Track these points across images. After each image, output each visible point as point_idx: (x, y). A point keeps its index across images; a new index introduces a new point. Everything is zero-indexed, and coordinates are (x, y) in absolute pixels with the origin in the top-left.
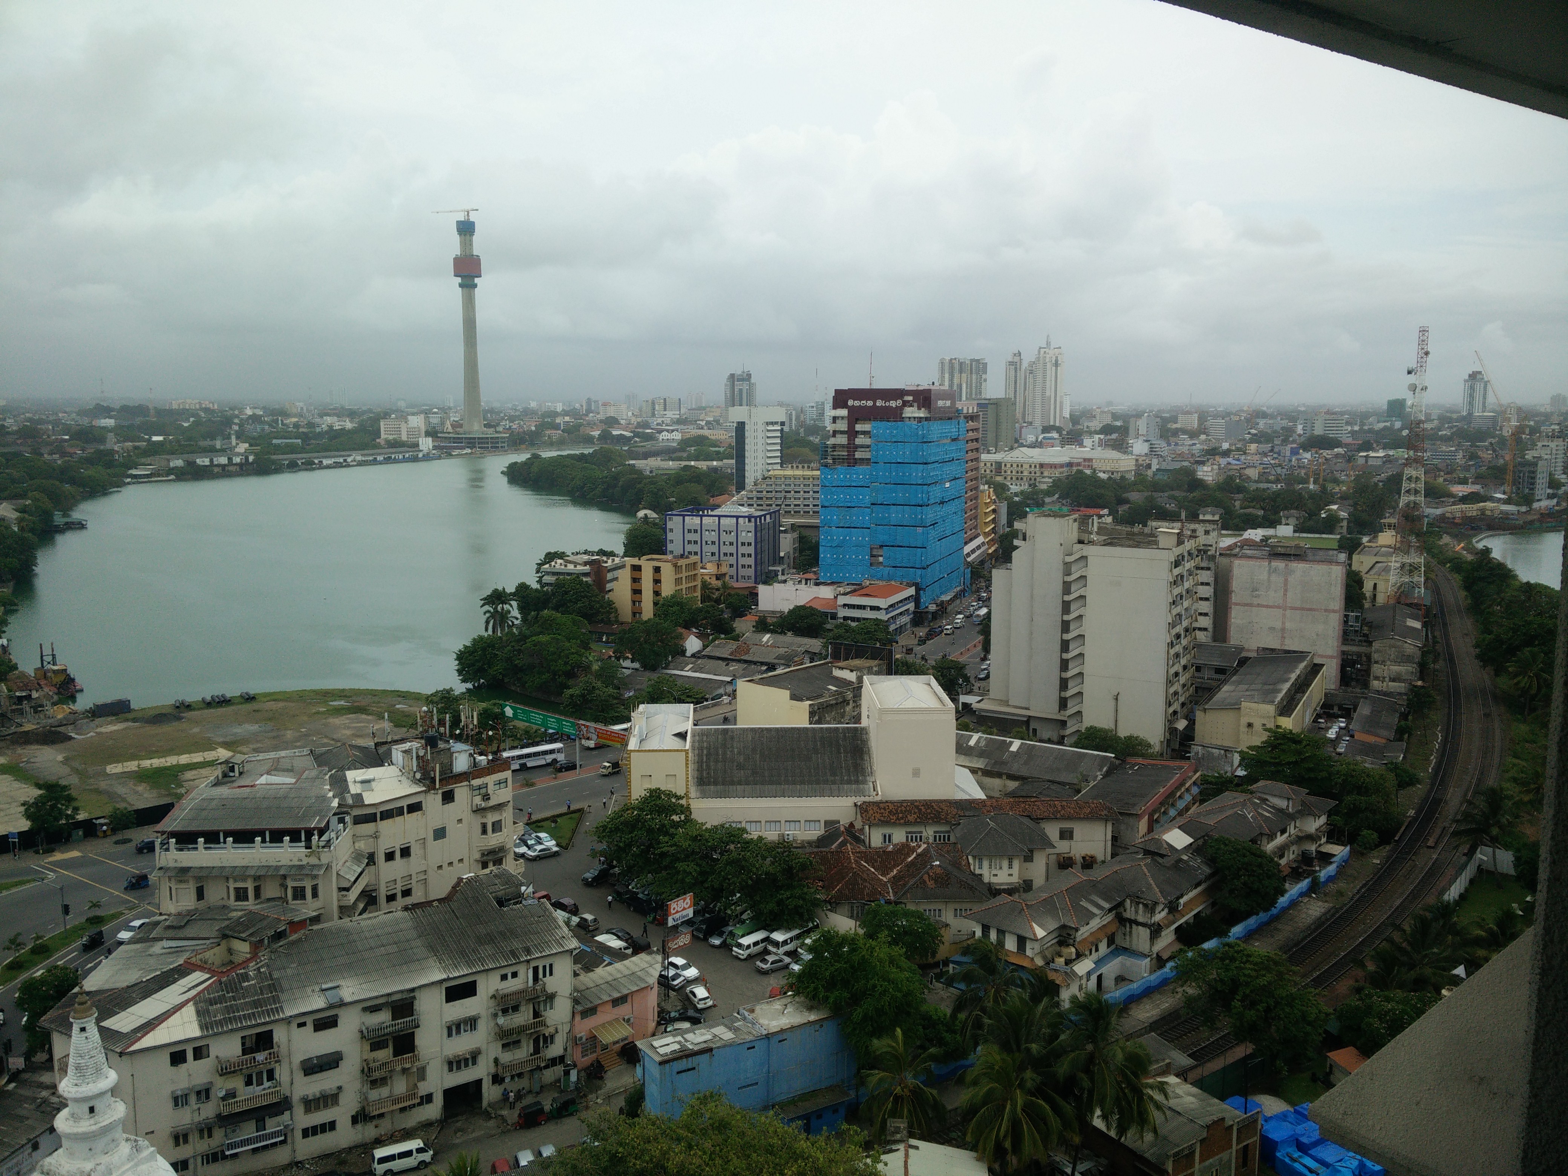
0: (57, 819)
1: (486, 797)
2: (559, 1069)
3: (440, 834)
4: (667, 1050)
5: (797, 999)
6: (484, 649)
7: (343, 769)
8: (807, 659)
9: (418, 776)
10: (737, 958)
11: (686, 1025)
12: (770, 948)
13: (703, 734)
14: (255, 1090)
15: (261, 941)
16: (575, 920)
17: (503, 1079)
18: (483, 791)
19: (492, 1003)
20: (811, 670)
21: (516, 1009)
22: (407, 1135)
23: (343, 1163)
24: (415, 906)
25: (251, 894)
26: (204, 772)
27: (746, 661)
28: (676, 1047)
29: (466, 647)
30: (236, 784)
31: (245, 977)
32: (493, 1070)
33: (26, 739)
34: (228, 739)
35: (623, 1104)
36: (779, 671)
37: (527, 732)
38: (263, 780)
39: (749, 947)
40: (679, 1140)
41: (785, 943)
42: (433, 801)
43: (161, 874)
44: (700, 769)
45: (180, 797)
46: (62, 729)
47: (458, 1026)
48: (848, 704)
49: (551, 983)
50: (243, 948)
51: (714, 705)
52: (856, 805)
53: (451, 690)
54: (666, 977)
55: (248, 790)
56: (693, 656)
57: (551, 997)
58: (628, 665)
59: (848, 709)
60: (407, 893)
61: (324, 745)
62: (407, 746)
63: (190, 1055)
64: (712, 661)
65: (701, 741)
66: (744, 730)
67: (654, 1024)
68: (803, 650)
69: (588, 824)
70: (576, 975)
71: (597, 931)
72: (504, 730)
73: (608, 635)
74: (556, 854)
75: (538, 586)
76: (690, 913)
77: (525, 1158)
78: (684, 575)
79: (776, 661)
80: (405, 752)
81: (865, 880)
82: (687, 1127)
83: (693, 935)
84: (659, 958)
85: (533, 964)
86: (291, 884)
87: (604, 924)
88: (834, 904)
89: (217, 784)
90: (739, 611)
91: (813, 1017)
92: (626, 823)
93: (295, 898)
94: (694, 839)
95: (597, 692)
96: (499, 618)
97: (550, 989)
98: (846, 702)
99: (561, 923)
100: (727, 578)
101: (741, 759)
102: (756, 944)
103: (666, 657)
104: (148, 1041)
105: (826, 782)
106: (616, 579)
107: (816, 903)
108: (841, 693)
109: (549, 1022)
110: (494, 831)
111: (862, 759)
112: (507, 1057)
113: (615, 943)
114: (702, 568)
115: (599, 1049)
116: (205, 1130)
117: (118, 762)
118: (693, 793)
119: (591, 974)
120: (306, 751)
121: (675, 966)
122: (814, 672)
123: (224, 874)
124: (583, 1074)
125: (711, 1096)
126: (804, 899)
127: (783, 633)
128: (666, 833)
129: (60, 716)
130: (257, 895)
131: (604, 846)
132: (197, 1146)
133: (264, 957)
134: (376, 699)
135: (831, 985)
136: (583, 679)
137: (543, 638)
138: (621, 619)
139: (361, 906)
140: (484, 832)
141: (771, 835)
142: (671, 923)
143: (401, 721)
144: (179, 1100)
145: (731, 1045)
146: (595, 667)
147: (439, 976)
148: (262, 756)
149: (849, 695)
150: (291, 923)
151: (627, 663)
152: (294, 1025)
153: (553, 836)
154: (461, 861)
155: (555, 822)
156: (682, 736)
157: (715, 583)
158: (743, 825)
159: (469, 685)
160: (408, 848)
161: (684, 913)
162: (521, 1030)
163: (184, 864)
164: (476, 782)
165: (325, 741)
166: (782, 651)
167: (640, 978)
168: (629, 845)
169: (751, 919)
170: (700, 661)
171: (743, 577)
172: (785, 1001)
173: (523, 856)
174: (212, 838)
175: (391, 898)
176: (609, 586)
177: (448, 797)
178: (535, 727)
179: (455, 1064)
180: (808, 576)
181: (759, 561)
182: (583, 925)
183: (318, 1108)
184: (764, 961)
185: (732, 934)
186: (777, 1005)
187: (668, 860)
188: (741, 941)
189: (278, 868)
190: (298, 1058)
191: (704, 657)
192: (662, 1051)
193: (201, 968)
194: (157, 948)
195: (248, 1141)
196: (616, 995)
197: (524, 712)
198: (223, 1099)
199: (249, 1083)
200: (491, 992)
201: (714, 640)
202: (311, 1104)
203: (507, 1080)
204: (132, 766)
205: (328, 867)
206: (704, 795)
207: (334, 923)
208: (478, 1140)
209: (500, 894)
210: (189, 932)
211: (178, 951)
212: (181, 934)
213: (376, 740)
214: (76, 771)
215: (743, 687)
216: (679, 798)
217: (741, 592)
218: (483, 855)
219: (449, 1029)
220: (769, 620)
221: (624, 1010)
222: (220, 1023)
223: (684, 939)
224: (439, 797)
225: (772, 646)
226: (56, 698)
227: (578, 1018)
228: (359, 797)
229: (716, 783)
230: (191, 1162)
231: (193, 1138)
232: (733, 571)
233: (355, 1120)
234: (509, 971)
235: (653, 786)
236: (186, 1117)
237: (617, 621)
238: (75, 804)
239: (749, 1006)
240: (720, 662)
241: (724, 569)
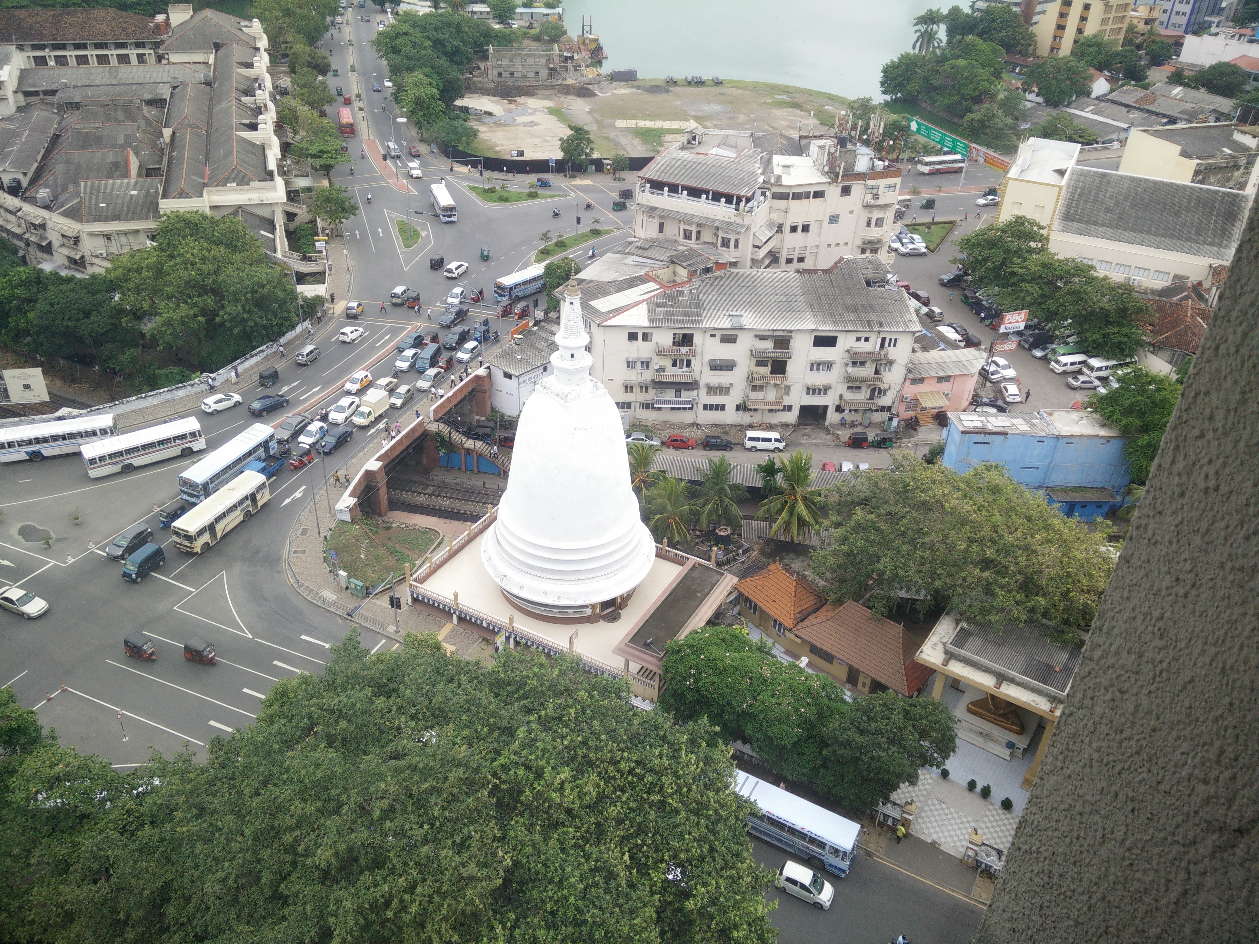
0: (580, 155)
1: (876, 197)
2: (886, 415)
3: (834, 219)
4: (971, 424)
5: (1094, 415)
6: (907, 65)
7: (771, 153)
8: (1212, 118)
9: (826, 169)
10: (1053, 371)
11: (993, 411)
12: (1085, 370)
13: (1082, 174)
14: (677, 370)
15: (695, 271)
16: (925, 310)
17: (843, 411)
18: (875, 191)
19: (846, 355)
20: (1211, 130)
21: (862, 364)
22: (771, 427)
23: (725, 433)
24: (805, 271)
25: (694, 235)
26: (678, 136)
27: (1148, 111)
28: (979, 424)
29: (892, 62)
30: (695, 151)
31: (681, 294)
32: (837, 402)
33: (567, 90)
34: (699, 114)
35: (927, 452)
36: (1180, 126)
37: (925, 147)
38: (714, 151)
39: (1065, 365)
40: (959, 489)
41: (1100, 369)
42: (833, 192)
43: (638, 208)
44: (1068, 206)
45: (658, 152)
46: (590, 87)
47: (819, 365)
48: (1238, 169)
49: (893, 353)
50: (683, 273)
51: (1103, 149)
52: (1211, 266)
53: (871, 99)
54: (987, 371)
55: (702, 157)
56: (1097, 98)
57: (891, 363)
58: (1032, 98)
59: (1237, 174)
60: (801, 260)
61: (765, 131)
62: (822, 142)
63: (640, 337)
64: (1114, 106)
65: (1078, 181)
66: (1123, 177)
67: (967, 403)
68: (1211, 107)
69: (958, 234)
70: (914, 351)
71: (940, 322)
72: (906, 142)
73: (1022, 66)
74: (923, 255)
75: (970, 11)
76: (1022, 326)
77: (847, 467)
78: (1112, 15)
79: (1180, 116)
80: (820, 147)
81: (1195, 334)
82: (968, 483)
83: (1019, 344)
84: (985, 355)
85: (883, 335)
86: (721, 234)
87: (947, 318)
88: (1156, 348)
89: (682, 148)
90: (1157, 60)
91: (1103, 432)
92: (988, 241)
93: (723, 245)
94: (1045, 266)
95: (996, 120)
96: (927, 38)
97: (891, 357)
98: (1236, 167)
99: (912, 310)
100: (1157, 23)
101: (1111, 203)
102: (1073, 364)
103: (1071, 97)
104: (615, 321)
105: (1188, 239)
106: (1044, 12)
107: (1140, 344)
108: (1235, 157)
109: (885, 380)
110: (876, 225)
111: (1233, 225)
112: (849, 396)
113: (951, 334)
114: (1133, 10)
115: (919, 409)
116: (645, 388)
117: (624, 118)
118: (1056, 225)
119: (926, 354)
120: (748, 134)
121: (997, 365)
122: (1214, 132)
123: (680, 218)
124: (903, 423)
125: (996, 467)
126: (1129, 338)
127: (1196, 88)
128: (1021, 256)
129: (590, 76)
130: (698, 238)
131: (964, 256)
132: (636, 397)
133: (696, 282)
134: (811, 98)
135: (1128, 411)
136: (987, 105)
137: (961, 62)
138: (1038, 53)
139: (767, 262)
140: (869, 225)
141: (1117, 277)
142: (1002, 330)
143: (825, 120)
144: (630, 364)
145: (1024, 435)
146: (1001, 96)
147: (813, 327)
148: (716, 132)
149: (1243, 161)
150: (717, 263)
151: (1031, 97)
152: (708, 335)
153: (924, 239)
154: (846, 244)
155: (929, 228)
156: (1061, 173)
157: (1141, 27)
158: (1094, 263)
159: (888, 98)
160: (808, 226)
161: (1017, 325)
162: (863, 380)
163: (654, 205)
164: (871, 183)
165: (766, 127)
166: (1189, 106)
167: (965, 367)
168: (986, 260)
169: (1076, 343)
170: (1102, 104)
171: (1174, 25)
172: (1082, 414)
173: (896, 250)
174: (674, 189)
175: (789, 261)
176: (1035, 19)
177: (846, 191)
178: (933, 143)
179: (811, 390)
180: (1243, 31)
181: (1196, 10)
182: (930, 315)
183: (715, 393)
184: (1075, 378)
185: (1054, 351)
186: (1075, 415)
187: (1016, 278)
188: (1060, 358)
189: (714, 221)
190: (707, 357)
191: (1108, 101)
192: (966, 424)
193: (655, 281)
194: (630, 260)
195: (669, 402)
196: (942, 374)
197: (927, 128)
198: (657, 371)
199: (674, 365)
200: (847, 348)
201: (1123, 85)
202: (712, 390)
203: (846, 411)
204: (632, 123)
205: (748, 228)
206: (1065, 230)
207: (746, 270)
208: (816, 445)
209: (870, 276)
210: (652, 253)
211: (643, 265)
212: (645, 253)
213: (801, 133)
214: (597, 121)
215: (1136, 135)
216: (1043, 228)
217: (1166, 41)
218: (864, 243)
219: (812, 365)
220: (1186, 73)
221: (945, 387)
222: (661, 321)
223: (1011, 345)
224: (839, 190)
225: (1181, 100)
226: (589, 61)
227: (908, 383)
228: (779, 178)
229: (1080, 221)
230: (633, 405)
231: (636, 390)
232: (1164, 18)
233: (738, 408)
234: (863, 336)
235: (1020, 213)
236: (635, 376)
237: (1034, 54)
238: (592, 146)
239: (1049, 410)
240: (1122, 108)
241: (1156, 14)
